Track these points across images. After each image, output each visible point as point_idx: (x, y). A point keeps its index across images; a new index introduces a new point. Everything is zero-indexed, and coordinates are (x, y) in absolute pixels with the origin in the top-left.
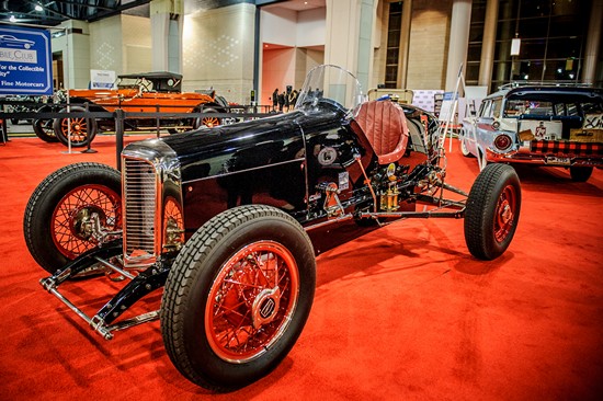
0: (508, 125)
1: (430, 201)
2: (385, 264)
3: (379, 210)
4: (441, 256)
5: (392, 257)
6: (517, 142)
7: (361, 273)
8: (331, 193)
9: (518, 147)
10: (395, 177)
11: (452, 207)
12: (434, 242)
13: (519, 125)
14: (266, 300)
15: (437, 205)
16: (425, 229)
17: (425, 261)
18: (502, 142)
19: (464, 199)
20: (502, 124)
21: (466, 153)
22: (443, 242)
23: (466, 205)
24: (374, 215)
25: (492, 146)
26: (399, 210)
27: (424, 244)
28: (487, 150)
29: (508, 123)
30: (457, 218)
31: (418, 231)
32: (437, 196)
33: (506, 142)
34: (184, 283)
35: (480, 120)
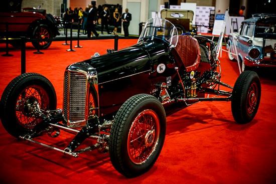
0: (257, 42)
1: (212, 92)
2: (190, 127)
3: (186, 97)
4: (219, 123)
5: (193, 124)
6: (263, 53)
7: (178, 132)
8: (163, 88)
9: (263, 56)
10: (194, 78)
11: (224, 95)
12: (215, 116)
13: (264, 42)
14: (150, 135)
15: (217, 94)
16: (209, 109)
17: (211, 125)
18: (254, 53)
19: (231, 91)
20: (254, 42)
21: (231, 58)
22: (220, 115)
23: (232, 94)
24: (184, 99)
25: (247, 55)
26: (197, 97)
27: (210, 117)
28: (245, 59)
29: (257, 41)
30: (227, 101)
31: (205, 110)
32: (216, 88)
33: (256, 53)
34: (121, 126)
35: (241, 38)
